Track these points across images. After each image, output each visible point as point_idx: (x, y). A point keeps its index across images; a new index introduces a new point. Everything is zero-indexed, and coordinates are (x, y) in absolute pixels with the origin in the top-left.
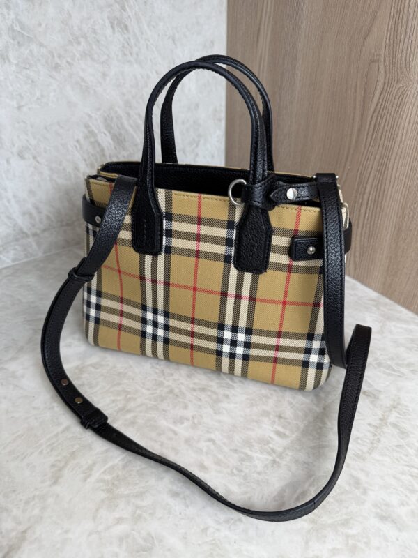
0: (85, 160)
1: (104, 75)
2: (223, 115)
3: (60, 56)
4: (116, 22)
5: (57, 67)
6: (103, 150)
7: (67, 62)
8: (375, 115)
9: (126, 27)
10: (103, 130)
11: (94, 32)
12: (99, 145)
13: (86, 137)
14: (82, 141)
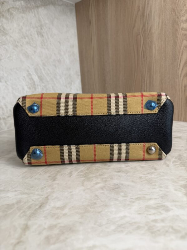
0: (27, 85)
1: (35, 52)
2: (79, 74)
3: (18, 42)
4: (39, 33)
5: (16, 46)
6: (34, 82)
7: (21, 45)
9: (43, 36)
10: (34, 73)
11: (31, 35)
12: (33, 80)
13: (28, 76)
14: (26, 77)
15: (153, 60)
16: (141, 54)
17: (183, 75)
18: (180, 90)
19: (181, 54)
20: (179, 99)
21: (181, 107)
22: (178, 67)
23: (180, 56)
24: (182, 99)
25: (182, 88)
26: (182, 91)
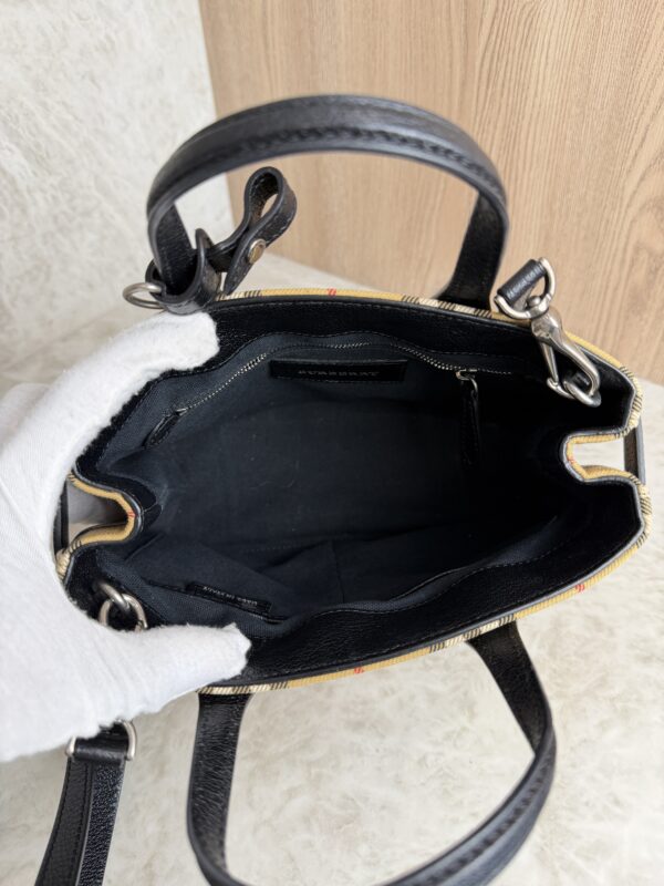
8: (488, 54)
10: (6, 143)
15: (530, 103)
16: (482, 65)
17: (640, 199)
18: (615, 255)
19: (649, 112)
20: (607, 287)
21: (608, 320)
22: (629, 163)
23: (646, 119)
24: (616, 289)
25: (625, 250)
26: (623, 261)
